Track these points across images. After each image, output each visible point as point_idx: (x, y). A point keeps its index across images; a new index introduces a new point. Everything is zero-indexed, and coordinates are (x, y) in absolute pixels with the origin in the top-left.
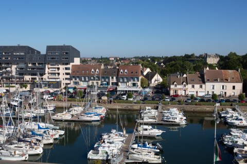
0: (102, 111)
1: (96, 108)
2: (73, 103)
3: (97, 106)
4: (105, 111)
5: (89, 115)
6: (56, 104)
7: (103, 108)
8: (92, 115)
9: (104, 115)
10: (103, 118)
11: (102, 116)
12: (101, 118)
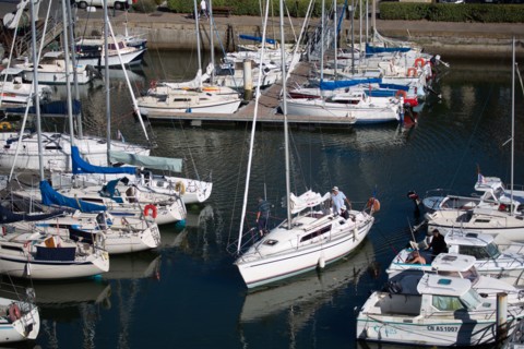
0: (408, 68)
1: (371, 51)
2: (241, 24)
3: (379, 41)
4: (427, 70)
5: (340, 94)
6: (146, 29)
7: (413, 54)
8: (356, 91)
9: (418, 88)
10: (418, 109)
11: (411, 95)
12: (408, 109)
